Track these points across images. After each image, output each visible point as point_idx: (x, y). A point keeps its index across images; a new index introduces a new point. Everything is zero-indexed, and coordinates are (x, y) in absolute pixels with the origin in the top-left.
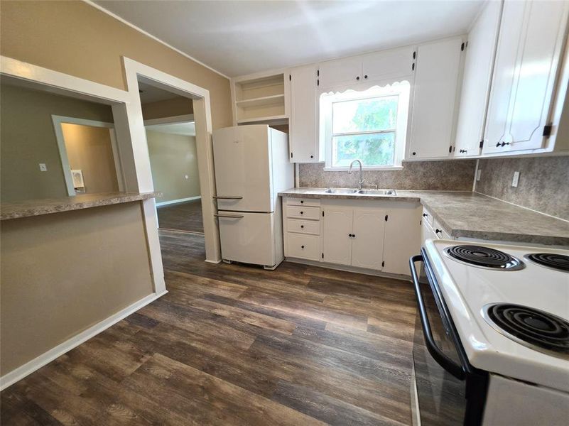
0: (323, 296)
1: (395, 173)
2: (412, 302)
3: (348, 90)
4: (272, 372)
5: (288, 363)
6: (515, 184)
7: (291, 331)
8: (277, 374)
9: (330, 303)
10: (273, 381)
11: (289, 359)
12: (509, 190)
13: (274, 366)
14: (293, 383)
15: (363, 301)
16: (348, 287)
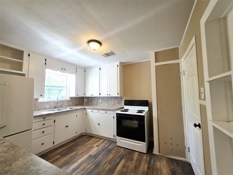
0: (74, 153)
1: (68, 101)
2: (91, 138)
3: (58, 71)
4: (106, 170)
5: (104, 165)
6: (100, 102)
7: (89, 164)
8: (107, 168)
9: (80, 152)
10: (109, 170)
11: (102, 165)
12: (99, 103)
13: (104, 169)
14: (111, 164)
15: (85, 145)
16: (75, 146)
